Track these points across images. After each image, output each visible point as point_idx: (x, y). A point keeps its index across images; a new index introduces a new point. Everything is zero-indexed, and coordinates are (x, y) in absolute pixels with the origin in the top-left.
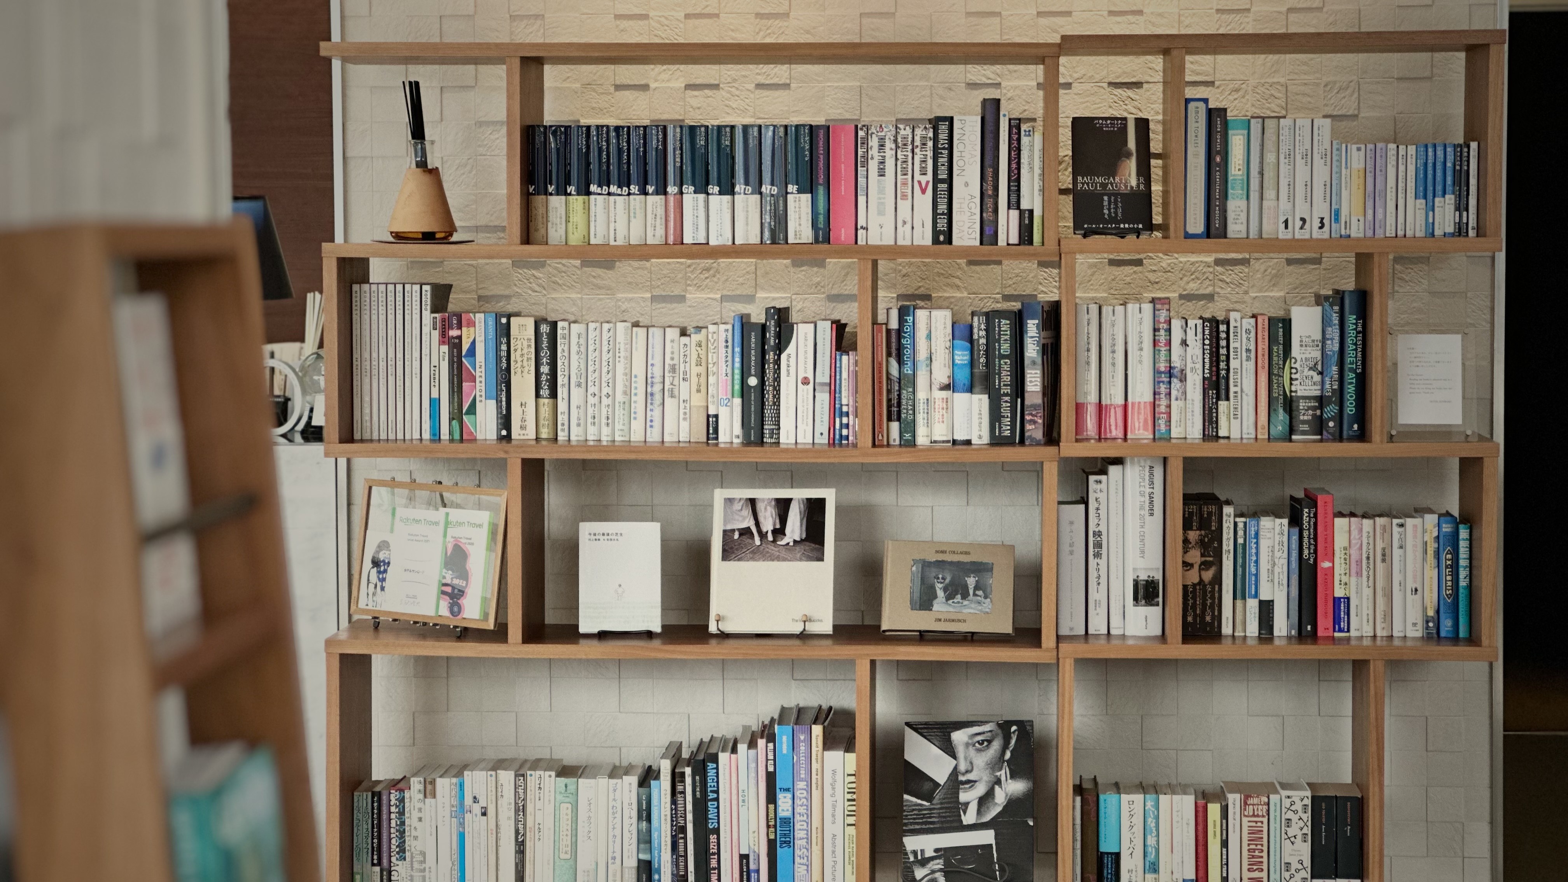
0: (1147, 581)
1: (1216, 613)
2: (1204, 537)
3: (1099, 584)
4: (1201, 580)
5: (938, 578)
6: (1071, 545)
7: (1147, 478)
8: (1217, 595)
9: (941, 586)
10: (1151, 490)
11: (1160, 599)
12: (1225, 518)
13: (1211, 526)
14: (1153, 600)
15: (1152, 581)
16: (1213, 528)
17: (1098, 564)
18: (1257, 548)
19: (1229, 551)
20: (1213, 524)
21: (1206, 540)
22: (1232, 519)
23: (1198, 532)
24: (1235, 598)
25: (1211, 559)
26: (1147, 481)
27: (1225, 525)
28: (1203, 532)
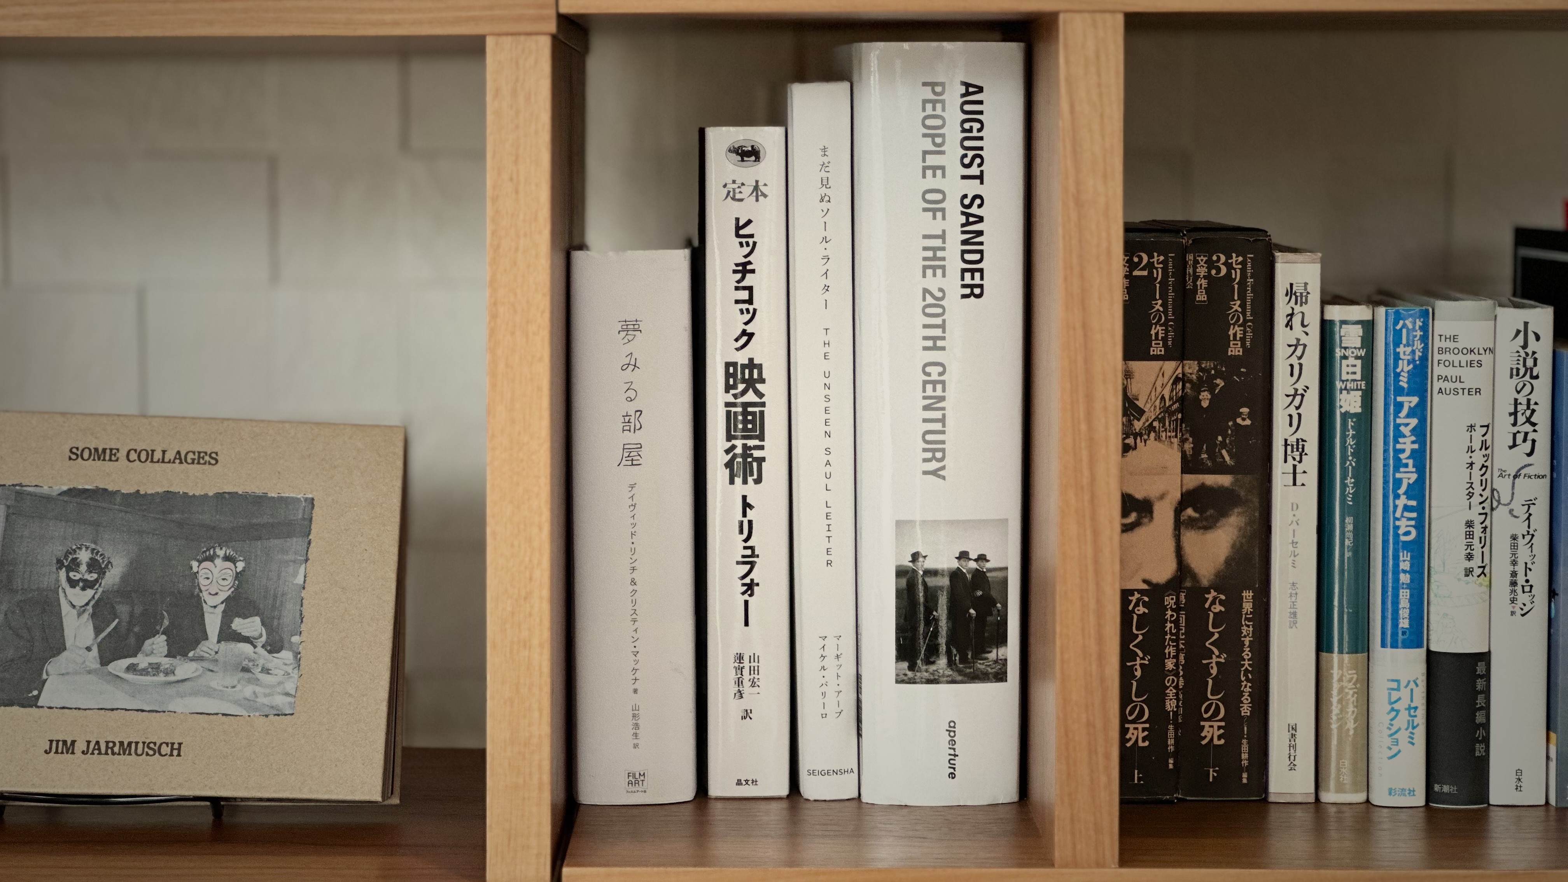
0: (955, 575)
1: (1246, 710)
2: (1198, 387)
3: (750, 587)
4: (1183, 569)
5: (74, 565)
6: (631, 422)
7: (953, 134)
8: (1247, 631)
9: (81, 597)
10: (972, 188)
11: (1011, 651)
12: (1282, 307)
13: (1226, 342)
14: (981, 651)
15: (979, 575)
16: (1235, 350)
17: (746, 505)
18: (1421, 433)
19: (1300, 446)
20: (1235, 330)
21: (1205, 399)
22: (1312, 311)
23: (1170, 366)
24: (1323, 644)
25: (1225, 480)
26: (953, 151)
27: (1282, 337)
28: (1191, 368)
